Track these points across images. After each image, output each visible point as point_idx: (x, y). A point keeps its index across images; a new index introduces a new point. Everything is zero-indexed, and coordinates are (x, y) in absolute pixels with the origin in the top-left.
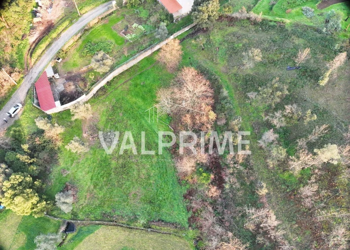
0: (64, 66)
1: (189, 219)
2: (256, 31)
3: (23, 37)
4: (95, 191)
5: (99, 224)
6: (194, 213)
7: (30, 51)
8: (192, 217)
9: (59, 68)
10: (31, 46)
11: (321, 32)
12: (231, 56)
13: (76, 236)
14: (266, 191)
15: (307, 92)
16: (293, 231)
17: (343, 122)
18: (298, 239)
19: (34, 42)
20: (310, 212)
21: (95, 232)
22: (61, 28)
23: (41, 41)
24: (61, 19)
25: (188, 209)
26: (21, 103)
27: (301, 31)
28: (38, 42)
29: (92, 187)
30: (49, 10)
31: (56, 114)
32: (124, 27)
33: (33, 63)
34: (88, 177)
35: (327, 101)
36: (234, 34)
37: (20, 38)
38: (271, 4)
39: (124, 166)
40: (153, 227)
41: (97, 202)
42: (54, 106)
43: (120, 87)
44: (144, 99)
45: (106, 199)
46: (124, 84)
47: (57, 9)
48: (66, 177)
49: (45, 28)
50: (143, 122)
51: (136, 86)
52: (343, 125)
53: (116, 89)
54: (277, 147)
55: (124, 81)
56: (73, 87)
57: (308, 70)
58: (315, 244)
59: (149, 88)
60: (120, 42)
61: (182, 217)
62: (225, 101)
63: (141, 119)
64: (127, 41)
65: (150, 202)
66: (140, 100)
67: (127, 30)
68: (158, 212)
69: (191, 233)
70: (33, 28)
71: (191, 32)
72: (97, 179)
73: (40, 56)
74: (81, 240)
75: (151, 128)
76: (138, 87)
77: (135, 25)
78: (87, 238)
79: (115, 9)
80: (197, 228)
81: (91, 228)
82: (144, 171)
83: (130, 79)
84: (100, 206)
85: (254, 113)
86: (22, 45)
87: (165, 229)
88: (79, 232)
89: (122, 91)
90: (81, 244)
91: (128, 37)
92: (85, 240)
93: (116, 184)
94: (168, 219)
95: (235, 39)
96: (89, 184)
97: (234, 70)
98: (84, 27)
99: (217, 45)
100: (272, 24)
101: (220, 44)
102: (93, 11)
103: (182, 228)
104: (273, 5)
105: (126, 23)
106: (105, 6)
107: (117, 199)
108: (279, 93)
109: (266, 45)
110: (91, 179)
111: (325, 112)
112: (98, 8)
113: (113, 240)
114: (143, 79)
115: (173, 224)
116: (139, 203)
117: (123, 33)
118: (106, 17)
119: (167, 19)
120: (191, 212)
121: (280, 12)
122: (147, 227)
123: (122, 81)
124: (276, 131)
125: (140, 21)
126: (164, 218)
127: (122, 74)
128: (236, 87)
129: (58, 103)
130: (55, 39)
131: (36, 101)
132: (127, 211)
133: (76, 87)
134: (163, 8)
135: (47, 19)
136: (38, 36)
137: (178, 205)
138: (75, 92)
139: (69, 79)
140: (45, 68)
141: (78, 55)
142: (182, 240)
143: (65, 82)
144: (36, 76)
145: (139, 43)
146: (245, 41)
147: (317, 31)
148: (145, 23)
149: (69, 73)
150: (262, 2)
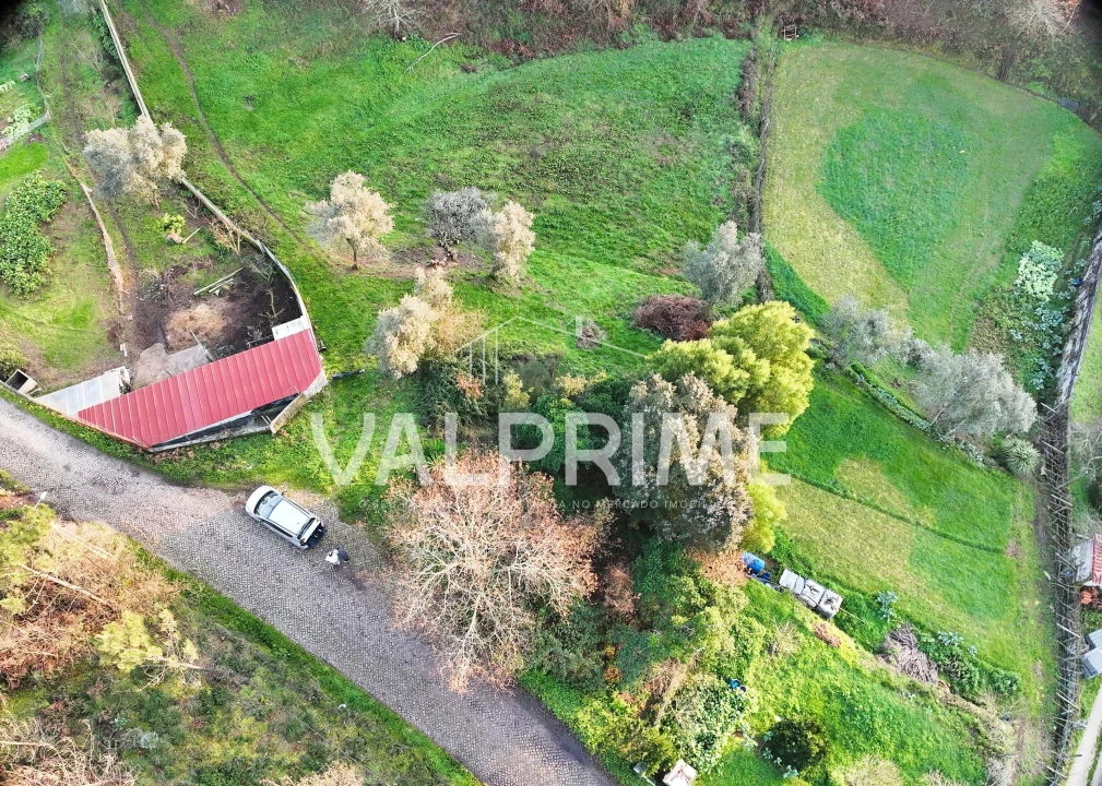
1: (729, 37)
4: (653, 253)
6: (712, 24)
8: (724, 30)
21: (786, 259)
25: (702, 35)
26: (239, 501)
29: (641, 262)
34: (603, 270)
39: (566, 174)
43: (243, 174)
44: (315, 106)
45: (681, 223)
46: (229, 163)
48: (609, 329)
51: (252, 124)
53: (247, 185)
55: (218, 161)
56: (202, 310)
59: (275, 87)
64: (37, 134)
66: (318, 116)
68: (712, 97)
69: (765, 36)
74: (817, 299)
76: (259, 116)
78: (808, 284)
80: (752, 21)
81: (775, 270)
82: (586, 125)
83: (217, 140)
89: (262, 170)
92: (816, 291)
93: (630, 195)
94: (731, 81)
96: (628, 271)
107: (677, 195)
110: (614, 263)
113: (803, 217)
114: (231, 101)
116: (688, 139)
120: (710, 31)
126: (730, 87)
129: (281, 332)
132: (714, 168)
133: (206, 296)
138: (233, 298)
139: (151, 328)
140: (53, 421)
141: (27, 311)
142: (785, 64)
143: (160, 346)
144: (90, 464)
145: (68, 95)
149: (114, 336)
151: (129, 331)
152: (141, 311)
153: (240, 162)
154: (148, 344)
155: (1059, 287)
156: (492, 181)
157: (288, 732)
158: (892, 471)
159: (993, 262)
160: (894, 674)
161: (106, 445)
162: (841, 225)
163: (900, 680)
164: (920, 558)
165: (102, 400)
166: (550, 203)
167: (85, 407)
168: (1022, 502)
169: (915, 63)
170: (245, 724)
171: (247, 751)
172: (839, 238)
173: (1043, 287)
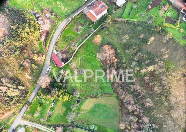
0: (59, 48)
1: (114, 91)
2: (125, 25)
3: (39, 39)
5: (87, 98)
6: (115, 89)
7: (44, 45)
8: (114, 90)
9: (57, 49)
10: (44, 43)
11: (147, 24)
12: (118, 36)
13: (81, 103)
14: (135, 80)
15: (144, 47)
16: (144, 89)
17: (155, 56)
18: (146, 91)
19: (44, 41)
20: (148, 83)
22: (52, 33)
23: (47, 40)
24: (51, 29)
25: (113, 88)
26: (49, 65)
27: (140, 24)
28: (46, 40)
29: (82, 88)
30: (44, 26)
31: (63, 67)
32: (76, 28)
33: (47, 49)
35: (150, 49)
36: (118, 28)
37: (38, 40)
38: (129, 12)
40: (103, 95)
41: (85, 92)
42: (62, 65)
43: (81, 52)
45: (87, 91)
46: (82, 51)
47: (47, 24)
48: (73, 87)
49: (46, 34)
50: (92, 63)
51: (86, 51)
52: (155, 57)
53: (80, 53)
54: (137, 67)
56: (65, 56)
57: (144, 39)
58: (150, 92)
59: (91, 51)
60: (76, 35)
61: (111, 91)
62: (119, 54)
63: (91, 62)
64: (79, 34)
65: (101, 89)
66: (89, 56)
67: (77, 30)
68: (104, 91)
69: (115, 95)
70: (41, 35)
71: (102, 28)
72: (82, 85)
73: (49, 46)
74: (83, 104)
75: (95, 65)
76: (87, 51)
77: (80, 27)
78: (84, 103)
79: (70, 21)
80: (116, 93)
81: (85, 100)
83: (84, 49)
84: (86, 93)
85: (128, 56)
86: (40, 43)
87: (107, 95)
88: (81, 102)
89: (82, 54)
90: (83, 105)
91: (79, 32)
94: (107, 92)
95: (118, 30)
96: (80, 87)
97: (120, 42)
98: (61, 31)
99: (112, 33)
100: (130, 22)
101: (114, 32)
102: (62, 23)
103: (112, 94)
104: (130, 13)
105: (76, 26)
106: (66, 20)
107: (90, 90)
108: (135, 50)
109: (129, 31)
111: (150, 53)
112: (63, 22)
113: (92, 102)
114: (88, 48)
115: (109, 94)
116: (98, 89)
117: (77, 31)
118: (68, 25)
119: (92, 23)
120: (114, 89)
121: (133, 16)
122: (102, 96)
123: (81, 50)
124: (136, 62)
125: (81, 25)
126: (106, 92)
127: (80, 47)
128: (121, 47)
129: (63, 63)
130: (52, 38)
131: (55, 64)
132: (94, 92)
133: (67, 56)
134: (89, 18)
135: (45, 30)
136: (45, 38)
137: (109, 88)
138: (67, 58)
139: (63, 53)
140: (53, 50)
141: (62, 43)
142: (113, 98)
144: (50, 54)
145: (84, 34)
146: (122, 30)
147: (146, 23)
148: (84, 26)
149: (62, 51)
150: (126, 12)
152: (64, 51)
154: (62, 53)
155: (91, 129)
157: (36, 74)
158: (65, 111)
159: (93, 122)
160: (48, 112)
162: (93, 106)
165: (55, 53)
170: (36, 71)
171: (34, 72)
172: (91, 106)
173: (91, 127)
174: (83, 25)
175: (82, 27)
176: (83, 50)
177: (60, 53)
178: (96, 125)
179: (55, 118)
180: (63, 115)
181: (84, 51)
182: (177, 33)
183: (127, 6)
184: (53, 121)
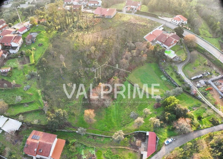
1: (125, 81)
2: (51, 99)
38: (28, 105)
42: (149, 133)
48: (156, 111)
50: (117, 113)
56: (137, 142)
59: (105, 122)
60: (99, 153)
63: (117, 115)
64: (96, 150)
66: (112, 120)
67: (91, 157)
75: (116, 109)
76: (109, 126)
77: (84, 157)
83: (109, 132)
89: (117, 130)
91: (94, 152)
96: (149, 106)
99: (69, 108)
100: (43, 96)
103: (128, 81)
110: (147, 107)
114: (104, 128)
117: (94, 156)
119: (69, 143)
121: (34, 97)
125: (79, 158)
129: (147, 134)
131: (158, 141)
133: (135, 141)
138: (137, 139)
139: (136, 148)
142: (130, 79)
143: (139, 148)
146: (60, 99)
147: (38, 80)
148: (79, 153)
149: (135, 152)
150: (29, 110)
151: (136, 150)
152: (133, 148)
153: (113, 131)
154: (138, 149)
156: (131, 111)
159: (161, 80)
161: (153, 155)
162: (151, 88)
163: (197, 110)
164: (187, 103)
165: (147, 154)
166: (137, 108)
167: (147, 156)
168: (185, 94)
169: (137, 70)
173: (165, 79)
174: (77, 155)
175: (83, 153)
176: (112, 131)
177: (139, 151)
178: (161, 78)
179: (192, 103)
180: (182, 100)
181: (111, 129)
182: (38, 51)
183: (16, 114)
184: (196, 102)
